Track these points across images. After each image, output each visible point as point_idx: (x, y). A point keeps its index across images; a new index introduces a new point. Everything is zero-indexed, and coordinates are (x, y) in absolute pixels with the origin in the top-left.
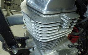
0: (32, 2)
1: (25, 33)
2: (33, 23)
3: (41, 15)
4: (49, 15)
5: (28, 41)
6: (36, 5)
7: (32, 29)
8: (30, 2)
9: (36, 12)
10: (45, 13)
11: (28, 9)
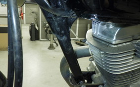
0: (98, 33)
1: (89, 68)
2: (103, 54)
3: (110, 45)
4: (119, 44)
5: (95, 76)
6: (103, 36)
7: (102, 61)
8: (96, 33)
9: (104, 43)
10: (114, 43)
11: (95, 40)
